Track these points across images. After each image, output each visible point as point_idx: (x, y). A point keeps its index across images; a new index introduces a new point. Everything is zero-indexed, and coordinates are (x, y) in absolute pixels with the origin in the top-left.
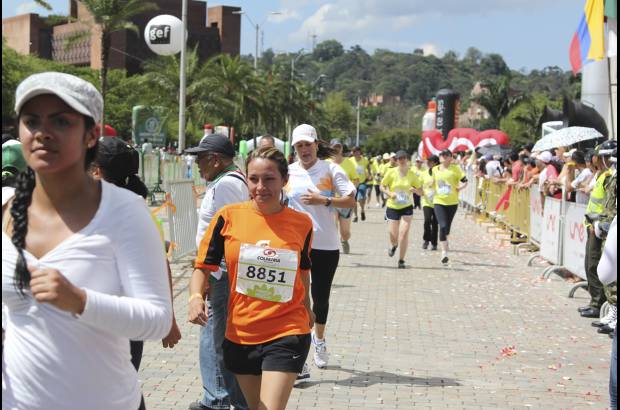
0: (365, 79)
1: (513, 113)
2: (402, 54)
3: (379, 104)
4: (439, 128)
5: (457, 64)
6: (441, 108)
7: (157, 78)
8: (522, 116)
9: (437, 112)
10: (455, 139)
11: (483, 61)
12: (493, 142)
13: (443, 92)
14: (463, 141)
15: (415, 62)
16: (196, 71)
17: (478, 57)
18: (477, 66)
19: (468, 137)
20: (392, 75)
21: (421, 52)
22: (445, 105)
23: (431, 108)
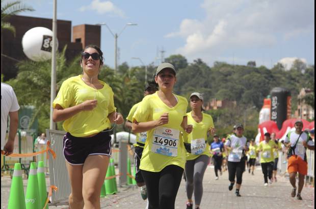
0: (206, 87)
2: (238, 66)
3: (218, 107)
4: (274, 120)
5: (284, 74)
6: (275, 103)
7: (31, 76)
10: (289, 128)
11: (307, 71)
13: (276, 90)
15: (249, 73)
16: (64, 70)
17: (303, 68)
18: (302, 75)
20: (229, 84)
21: (254, 64)
23: (266, 104)
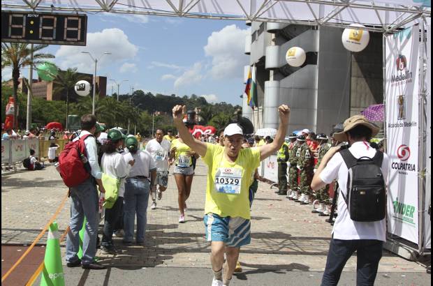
1: (212, 120)
2: (167, 96)
3: (158, 115)
5: (188, 100)
9: (188, 119)
10: (196, 129)
12: (210, 131)
13: (190, 111)
14: (199, 130)
15: (172, 99)
17: (196, 98)
18: (195, 101)
21: (174, 95)
22: (190, 116)
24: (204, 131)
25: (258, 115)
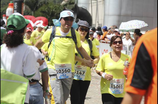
1: (40, 9)
8: (43, 10)
9: (14, 8)
12: (42, 22)
19: (31, 19)
22: (17, 5)
23: (10, 6)
24: (34, 22)
25: (97, 5)
